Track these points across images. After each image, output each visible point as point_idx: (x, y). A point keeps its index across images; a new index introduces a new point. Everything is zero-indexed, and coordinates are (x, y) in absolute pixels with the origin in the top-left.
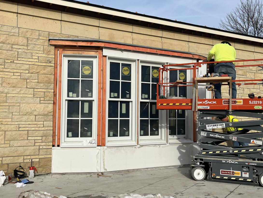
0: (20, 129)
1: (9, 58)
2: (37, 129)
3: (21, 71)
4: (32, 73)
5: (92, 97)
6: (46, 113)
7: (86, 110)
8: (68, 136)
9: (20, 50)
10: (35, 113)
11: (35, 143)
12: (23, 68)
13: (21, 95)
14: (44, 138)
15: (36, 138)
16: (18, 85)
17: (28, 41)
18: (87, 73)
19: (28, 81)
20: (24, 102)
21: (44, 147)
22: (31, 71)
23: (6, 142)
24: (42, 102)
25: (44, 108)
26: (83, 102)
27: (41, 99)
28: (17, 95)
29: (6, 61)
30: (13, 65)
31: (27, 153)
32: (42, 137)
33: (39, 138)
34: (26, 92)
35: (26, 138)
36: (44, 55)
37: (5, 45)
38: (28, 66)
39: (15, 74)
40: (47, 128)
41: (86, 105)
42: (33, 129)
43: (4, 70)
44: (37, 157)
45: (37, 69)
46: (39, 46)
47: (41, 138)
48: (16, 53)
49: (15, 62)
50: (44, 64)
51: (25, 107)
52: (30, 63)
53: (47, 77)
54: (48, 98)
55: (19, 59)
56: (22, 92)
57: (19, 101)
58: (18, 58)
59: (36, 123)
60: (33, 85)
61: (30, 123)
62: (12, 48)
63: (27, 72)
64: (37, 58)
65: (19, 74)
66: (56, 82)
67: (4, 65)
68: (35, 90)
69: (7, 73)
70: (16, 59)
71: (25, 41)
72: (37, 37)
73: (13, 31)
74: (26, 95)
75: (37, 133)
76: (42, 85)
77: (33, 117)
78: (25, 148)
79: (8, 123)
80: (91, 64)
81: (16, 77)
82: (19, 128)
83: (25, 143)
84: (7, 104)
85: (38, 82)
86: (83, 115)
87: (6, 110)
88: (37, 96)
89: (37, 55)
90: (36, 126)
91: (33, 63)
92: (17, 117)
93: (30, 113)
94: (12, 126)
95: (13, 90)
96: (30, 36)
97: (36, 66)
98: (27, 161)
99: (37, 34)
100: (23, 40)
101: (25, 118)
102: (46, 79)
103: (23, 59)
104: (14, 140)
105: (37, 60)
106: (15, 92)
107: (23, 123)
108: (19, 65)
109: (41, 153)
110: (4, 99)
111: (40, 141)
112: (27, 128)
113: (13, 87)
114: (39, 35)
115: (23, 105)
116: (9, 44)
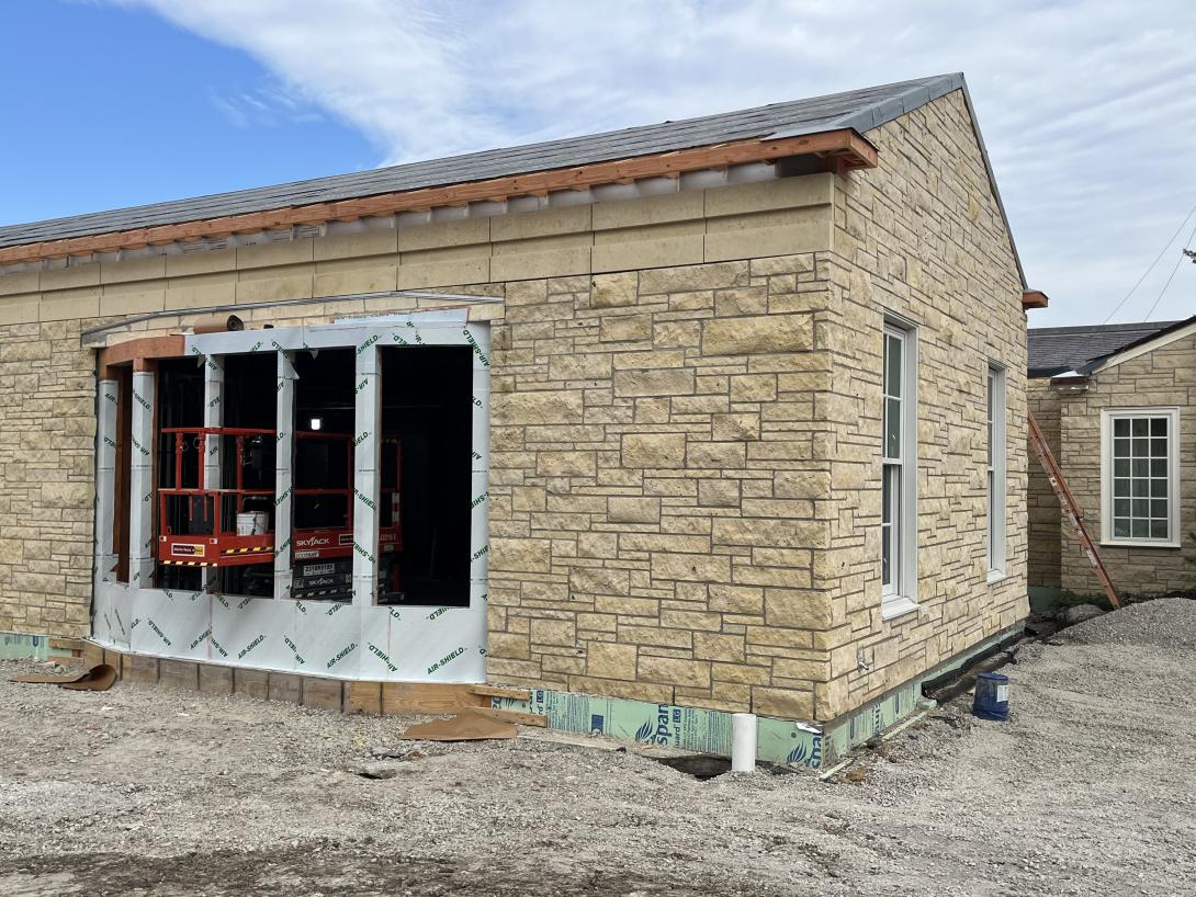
0: (42, 537)
1: (28, 390)
2: (63, 537)
3: (43, 415)
4: (57, 417)
6: (75, 503)
9: (42, 371)
10: (61, 505)
11: (60, 568)
12: (45, 408)
13: (43, 465)
14: (73, 557)
15: (62, 558)
16: (40, 446)
17: (52, 348)
19: (52, 432)
20: (46, 480)
21: (73, 580)
22: (55, 412)
23: (25, 561)
24: (71, 478)
25: (73, 492)
27: (71, 472)
28: (37, 466)
29: (26, 396)
30: (33, 404)
32: (70, 556)
34: (49, 459)
35: (48, 556)
36: (73, 373)
37: (23, 365)
38: (50, 402)
39: (37, 422)
42: (58, 537)
43: (24, 415)
44: (62, 598)
45: (62, 407)
46: (65, 356)
47: (67, 558)
48: (37, 376)
50: (74, 394)
51: (50, 492)
52: (53, 395)
53: (77, 422)
54: (79, 470)
55: (41, 389)
56: (44, 458)
57: (40, 477)
58: (39, 386)
59: (62, 524)
60: (58, 441)
61: (54, 524)
62: (32, 367)
63: (50, 414)
64: (63, 381)
65: (40, 421)
67: (22, 405)
68: (62, 453)
69: (26, 422)
70: (37, 391)
71: (48, 348)
72: (64, 336)
73: (34, 332)
74: (49, 465)
75: (63, 548)
76: (70, 440)
77: (57, 513)
78: (47, 576)
79: (28, 524)
81: (35, 428)
82: (40, 534)
83: (44, 565)
84: (25, 485)
85: (64, 435)
87: (24, 497)
88: (64, 466)
89: (63, 375)
90: (60, 531)
91: (58, 393)
92: (39, 510)
93: (55, 504)
94: (31, 531)
95: (34, 456)
96: (55, 335)
97: (61, 401)
98: (50, 604)
99: (64, 328)
100: (44, 348)
101: (48, 512)
102: (76, 427)
103: (45, 388)
104: (32, 557)
105: (63, 387)
106: (35, 460)
107: (46, 524)
108: (40, 402)
109: (69, 592)
110: (22, 475)
111: (67, 565)
112: (51, 536)
113: (33, 449)
114: (68, 331)
115: (45, 485)
116: (28, 360)
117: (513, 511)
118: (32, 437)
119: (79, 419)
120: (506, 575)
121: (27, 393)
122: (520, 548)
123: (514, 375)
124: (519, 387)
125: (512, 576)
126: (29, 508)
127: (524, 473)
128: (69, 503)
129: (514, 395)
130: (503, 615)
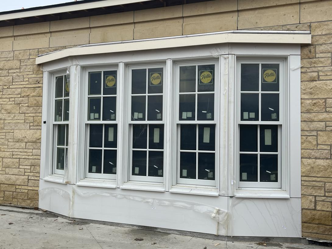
0: (14, 157)
1: (6, 84)
2: (27, 157)
3: (15, 96)
4: (23, 97)
6: (34, 140)
9: (15, 74)
10: (26, 140)
11: (25, 172)
12: (16, 92)
13: (15, 121)
14: (33, 167)
15: (26, 167)
16: (13, 111)
17: (21, 63)
19: (21, 105)
20: (17, 128)
21: (33, 178)
22: (23, 95)
23: (3, 169)
24: (31, 127)
25: (33, 134)
27: (31, 124)
28: (11, 121)
30: (9, 91)
31: (19, 182)
32: (31, 166)
34: (18, 118)
35: (17, 167)
36: (34, 76)
37: (3, 72)
38: (19, 90)
39: (11, 100)
40: (35, 157)
42: (24, 157)
44: (26, 187)
45: (27, 92)
46: (29, 67)
47: (29, 167)
48: (11, 77)
49: (11, 87)
50: (34, 86)
51: (18, 134)
52: (22, 86)
53: (36, 100)
54: (36, 123)
55: (14, 84)
56: (16, 118)
57: (13, 127)
58: (12, 82)
59: (26, 150)
60: (24, 109)
61: (21, 150)
62: (9, 73)
63: (19, 96)
64: (27, 79)
65: (13, 99)
67: (3, 92)
68: (26, 115)
69: (4, 100)
70: (11, 84)
71: (18, 63)
72: (28, 57)
73: (10, 56)
74: (18, 121)
75: (27, 162)
76: (31, 109)
77: (23, 145)
78: (17, 176)
79: (5, 150)
81: (10, 103)
82: (13, 155)
83: (16, 171)
84: (4, 131)
85: (28, 106)
87: (4, 137)
88: (27, 121)
89: (28, 76)
90: (25, 154)
91: (24, 86)
92: (12, 143)
93: (22, 140)
94: (8, 153)
95: (9, 117)
96: (22, 57)
97: (26, 89)
98: (19, 190)
99: (28, 54)
100: (16, 64)
101: (18, 145)
102: (35, 102)
103: (17, 83)
104: (8, 167)
105: (27, 83)
106: (10, 118)
107: (16, 150)
108: (13, 90)
109: (30, 184)
110: (3, 126)
111: (29, 171)
112: (19, 156)
113: (9, 113)
114: (30, 55)
115: (16, 131)
116: (6, 69)
117: (318, 144)
118: (9, 107)
119: (37, 98)
120: (314, 179)
121: (5, 86)
122: (325, 164)
123: (318, 72)
124: (321, 78)
125: (319, 179)
126: (6, 142)
127: (326, 124)
128: (31, 140)
129: (318, 82)
130: (313, 200)
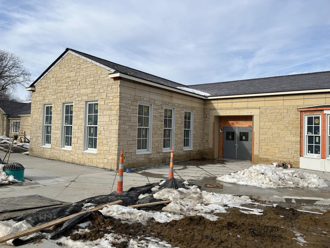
0: (285, 147)
1: (280, 119)
2: (292, 148)
3: (285, 124)
5: (319, 134)
6: (297, 141)
7: (317, 141)
8: (308, 153)
9: (285, 115)
10: (291, 141)
11: (292, 154)
12: (286, 122)
13: (285, 134)
14: (296, 152)
15: (292, 152)
16: (284, 130)
17: (288, 111)
18: (317, 122)
19: (288, 127)
20: (286, 136)
21: (296, 156)
22: (289, 123)
25: (295, 139)
26: (315, 137)
27: (294, 135)
28: (283, 134)
30: (282, 122)
31: (288, 158)
33: (293, 152)
34: (287, 132)
35: (288, 151)
36: (295, 116)
40: (297, 148)
41: (317, 138)
42: (291, 148)
43: (278, 124)
44: (293, 160)
46: (293, 112)
48: (283, 116)
49: (282, 120)
50: (295, 120)
51: (287, 139)
52: (289, 120)
54: (297, 135)
55: (284, 119)
57: (284, 136)
59: (292, 145)
60: (290, 129)
61: (289, 145)
63: (287, 124)
66: (301, 127)
67: (278, 122)
68: (291, 131)
71: (287, 111)
72: (292, 108)
73: (282, 107)
75: (292, 150)
76: (294, 129)
77: (290, 143)
78: (287, 155)
79: (280, 145)
80: (318, 118)
81: (283, 126)
83: (287, 153)
84: (280, 137)
85: (292, 128)
86: (316, 143)
87: (279, 140)
88: (292, 134)
89: (292, 116)
92: (284, 142)
93: (289, 141)
94: (282, 146)
96: (288, 108)
97: (291, 121)
98: (288, 161)
101: (287, 143)
103: (286, 119)
104: (282, 151)
105: (292, 119)
107: (286, 145)
108: (284, 121)
109: (294, 158)
110: (278, 135)
112: (288, 147)
113: (282, 130)
116: (280, 113)
118: (282, 128)
119: (297, 125)
126: (281, 142)
